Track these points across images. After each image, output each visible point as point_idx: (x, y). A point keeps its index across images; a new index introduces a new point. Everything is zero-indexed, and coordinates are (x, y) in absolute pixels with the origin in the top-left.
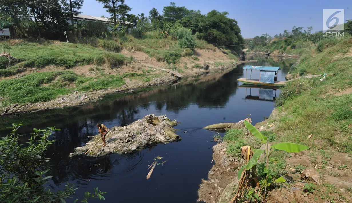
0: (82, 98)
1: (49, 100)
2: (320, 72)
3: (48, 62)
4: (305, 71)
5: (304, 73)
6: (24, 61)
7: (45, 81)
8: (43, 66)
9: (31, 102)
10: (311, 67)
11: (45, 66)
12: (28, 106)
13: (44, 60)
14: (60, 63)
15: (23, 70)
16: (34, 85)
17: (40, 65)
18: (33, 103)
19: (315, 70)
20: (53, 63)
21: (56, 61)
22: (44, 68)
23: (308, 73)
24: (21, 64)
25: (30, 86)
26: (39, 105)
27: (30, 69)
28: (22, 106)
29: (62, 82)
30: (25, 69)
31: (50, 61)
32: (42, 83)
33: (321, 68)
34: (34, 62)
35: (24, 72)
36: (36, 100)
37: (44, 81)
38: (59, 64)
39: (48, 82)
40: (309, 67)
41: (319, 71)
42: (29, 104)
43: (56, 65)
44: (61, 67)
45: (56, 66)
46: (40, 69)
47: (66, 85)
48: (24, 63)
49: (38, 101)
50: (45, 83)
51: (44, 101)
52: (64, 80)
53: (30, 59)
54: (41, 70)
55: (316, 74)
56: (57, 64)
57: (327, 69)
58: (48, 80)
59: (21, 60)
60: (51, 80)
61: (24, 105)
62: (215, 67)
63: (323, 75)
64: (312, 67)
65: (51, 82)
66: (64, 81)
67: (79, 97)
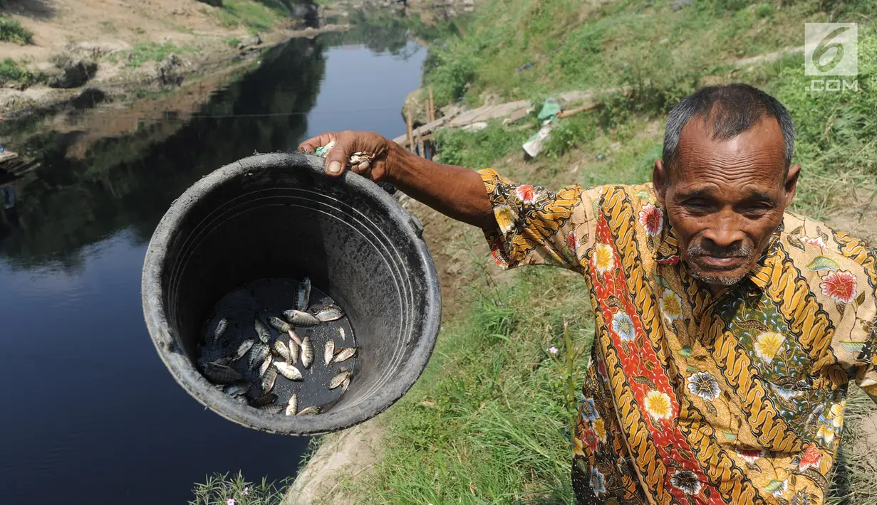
2: (534, 80)
4: (470, 77)
5: (468, 85)
10: (496, 52)
19: (510, 70)
23: (484, 85)
33: (537, 57)
40: (486, 51)
41: (529, 74)
55: (516, 90)
57: (563, 64)
62: (128, 70)
63: (540, 116)
64: (502, 52)
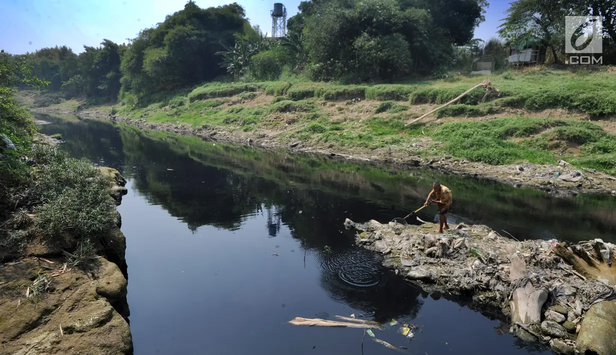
0: (563, 177)
1: (498, 163)
3: (554, 102)
6: (509, 95)
7: (518, 132)
8: (540, 109)
9: (469, 158)
11: (545, 109)
12: (462, 163)
13: (548, 97)
14: (579, 105)
15: (498, 110)
16: (496, 135)
17: (533, 106)
18: (472, 161)
20: (564, 105)
21: (571, 101)
22: (540, 112)
24: (499, 101)
25: (487, 135)
26: (476, 166)
27: (511, 110)
28: (455, 161)
29: (551, 140)
30: (503, 108)
31: (560, 101)
32: (512, 135)
34: (526, 99)
35: (499, 113)
36: (478, 157)
37: (516, 132)
38: (576, 107)
39: (523, 134)
42: (464, 161)
43: (569, 109)
44: (578, 115)
45: (567, 112)
46: (532, 112)
47: (557, 146)
48: (505, 99)
49: (480, 160)
50: (517, 136)
51: (490, 163)
52: (557, 137)
53: (521, 94)
54: (533, 115)
56: (571, 108)
58: (524, 130)
59: (505, 94)
60: (531, 133)
61: (457, 160)
65: (528, 136)
66: (558, 139)
67: (558, 173)
